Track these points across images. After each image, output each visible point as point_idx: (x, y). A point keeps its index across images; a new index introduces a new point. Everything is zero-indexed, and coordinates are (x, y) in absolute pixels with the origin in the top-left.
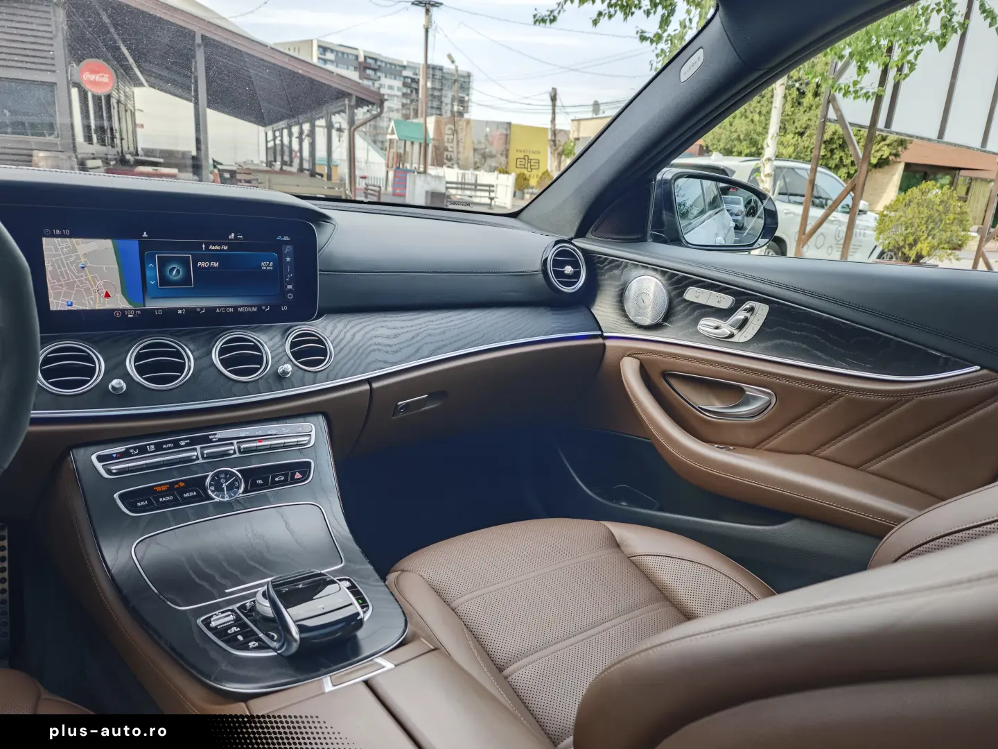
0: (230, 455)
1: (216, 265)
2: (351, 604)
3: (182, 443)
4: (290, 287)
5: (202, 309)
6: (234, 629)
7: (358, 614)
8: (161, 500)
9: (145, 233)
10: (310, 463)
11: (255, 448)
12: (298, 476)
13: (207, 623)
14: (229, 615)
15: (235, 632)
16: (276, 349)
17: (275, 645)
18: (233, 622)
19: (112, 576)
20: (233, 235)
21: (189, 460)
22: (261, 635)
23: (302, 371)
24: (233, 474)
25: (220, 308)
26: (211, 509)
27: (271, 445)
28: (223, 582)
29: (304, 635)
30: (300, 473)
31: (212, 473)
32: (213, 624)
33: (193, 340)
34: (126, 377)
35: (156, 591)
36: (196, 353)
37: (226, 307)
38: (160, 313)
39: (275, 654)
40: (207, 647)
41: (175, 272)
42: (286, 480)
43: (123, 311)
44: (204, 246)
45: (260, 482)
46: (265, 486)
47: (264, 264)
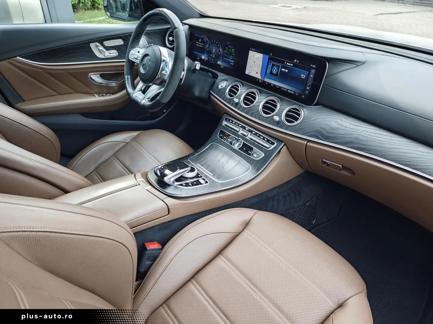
0: (246, 136)
1: (287, 71)
3: (240, 126)
4: (308, 88)
5: (278, 86)
8: (224, 137)
9: (271, 54)
11: (252, 139)
16: (281, 110)
20: (296, 60)
21: (237, 131)
25: (283, 88)
26: (229, 147)
27: (257, 141)
28: (203, 163)
31: (238, 138)
34: (240, 99)
35: (197, 154)
36: (259, 100)
37: (285, 88)
38: (267, 83)
41: (275, 70)
43: (259, 79)
44: (285, 63)
45: (244, 149)
47: (302, 75)
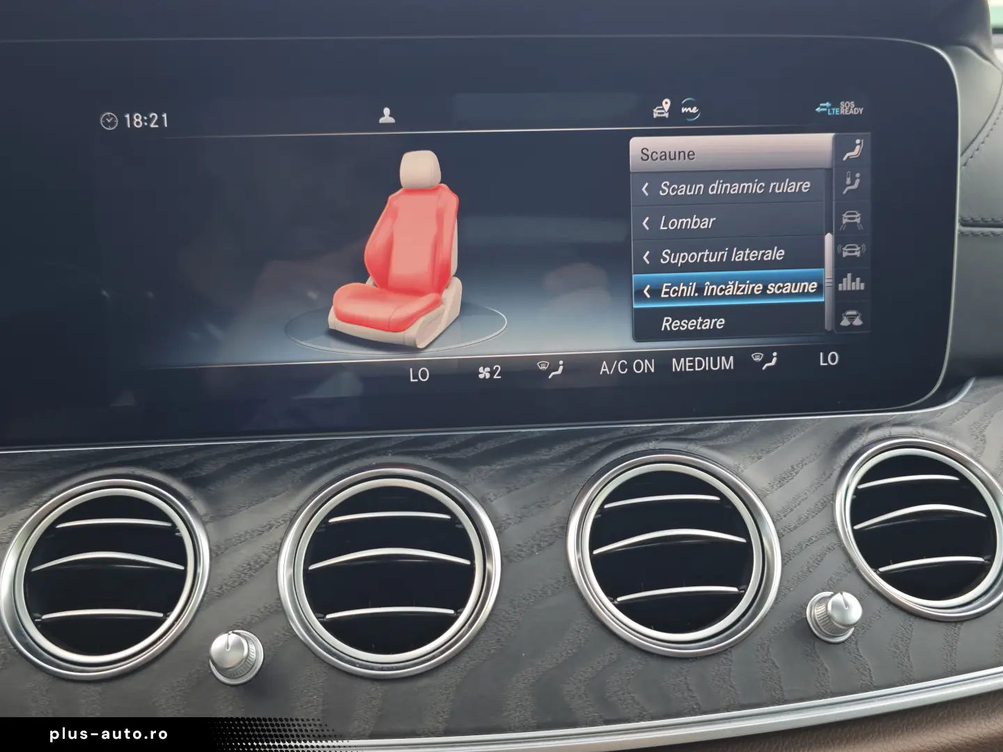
5: (553, 361)
9: (387, 111)
16: (802, 521)
20: (667, 103)
23: (899, 617)
25: (611, 358)
33: (506, 481)
36: (515, 533)
37: (630, 357)
38: (424, 376)
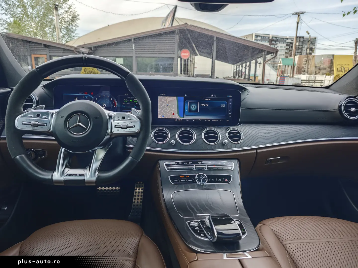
0: (204, 169)
2: (238, 229)
3: (190, 163)
4: (230, 113)
5: (200, 119)
6: (197, 228)
7: (240, 234)
8: (181, 180)
9: (186, 95)
10: (231, 176)
11: (212, 168)
12: (226, 180)
13: (189, 223)
14: (196, 223)
15: (197, 229)
16: (223, 134)
17: (209, 237)
18: (197, 225)
19: (165, 202)
20: (213, 95)
21: (191, 169)
22: (205, 232)
23: (231, 143)
24: (204, 176)
25: (206, 120)
26: (196, 186)
27: (218, 168)
28: (197, 211)
29: (219, 236)
30: (227, 179)
31: (198, 174)
32: (191, 224)
33: (196, 130)
34: (175, 140)
35: (176, 210)
36: (197, 134)
37: (208, 119)
38: (188, 120)
39: (209, 240)
40: (188, 232)
41: (194, 107)
42: (222, 181)
43: (177, 119)
44: (203, 99)
45: (213, 180)
46: (214, 182)
47: (222, 105)
